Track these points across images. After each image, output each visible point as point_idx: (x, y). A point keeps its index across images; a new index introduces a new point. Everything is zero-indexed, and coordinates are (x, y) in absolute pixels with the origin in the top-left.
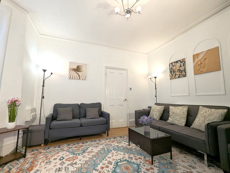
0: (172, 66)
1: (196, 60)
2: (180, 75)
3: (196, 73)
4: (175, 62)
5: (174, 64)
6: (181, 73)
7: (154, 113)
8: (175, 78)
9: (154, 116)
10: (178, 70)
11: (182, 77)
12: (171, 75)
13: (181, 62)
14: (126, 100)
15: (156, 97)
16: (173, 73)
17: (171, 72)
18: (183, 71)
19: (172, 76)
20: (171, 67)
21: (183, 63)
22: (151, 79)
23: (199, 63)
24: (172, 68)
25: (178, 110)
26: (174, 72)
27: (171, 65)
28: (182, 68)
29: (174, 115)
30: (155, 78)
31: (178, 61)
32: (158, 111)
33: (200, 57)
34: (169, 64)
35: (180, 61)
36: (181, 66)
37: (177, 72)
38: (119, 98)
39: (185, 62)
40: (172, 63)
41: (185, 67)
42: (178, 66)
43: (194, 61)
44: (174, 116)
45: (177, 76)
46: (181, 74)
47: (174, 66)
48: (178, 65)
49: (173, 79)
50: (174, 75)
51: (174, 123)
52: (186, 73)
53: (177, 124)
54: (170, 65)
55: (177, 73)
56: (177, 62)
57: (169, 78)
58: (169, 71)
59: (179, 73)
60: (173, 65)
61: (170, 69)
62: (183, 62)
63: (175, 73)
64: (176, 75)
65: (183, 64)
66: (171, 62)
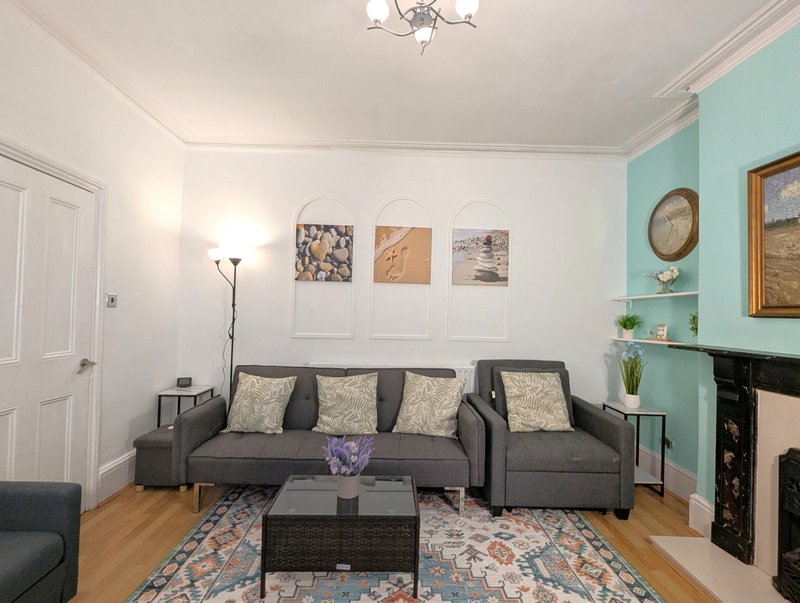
0: (309, 237)
1: (384, 244)
2: (332, 271)
3: (379, 278)
4: (318, 227)
5: (314, 231)
6: (338, 268)
7: (265, 407)
8: (317, 279)
9: (266, 421)
10: (327, 255)
11: (338, 281)
12: (300, 266)
13: (339, 234)
14: (85, 364)
15: (232, 337)
16: (310, 263)
17: (301, 255)
18: (345, 263)
19: (306, 269)
20: (303, 238)
21: (348, 238)
22: (217, 263)
23: (390, 254)
24: (305, 243)
25: (352, 388)
26: (313, 257)
27: (303, 232)
28: (342, 254)
29: (343, 405)
30: (235, 262)
31: (332, 227)
32: (278, 400)
33: (395, 238)
34: (298, 225)
35: (336, 228)
36: (338, 246)
37: (325, 261)
38: (48, 355)
39: (351, 237)
40: (307, 227)
41: (350, 252)
42: (330, 243)
43: (377, 243)
44: (346, 410)
45: (322, 274)
46: (336, 269)
47: (315, 239)
48: (330, 239)
49: (308, 279)
50: (312, 268)
51: (347, 430)
52: (351, 270)
53: (356, 431)
54: (298, 231)
55: (323, 265)
56: (327, 228)
57: (293, 274)
58: (294, 251)
59: (329, 267)
60: (313, 235)
61: (297, 245)
62: (346, 234)
63: (315, 263)
64: (319, 269)
65: (347, 242)
66: (303, 221)
